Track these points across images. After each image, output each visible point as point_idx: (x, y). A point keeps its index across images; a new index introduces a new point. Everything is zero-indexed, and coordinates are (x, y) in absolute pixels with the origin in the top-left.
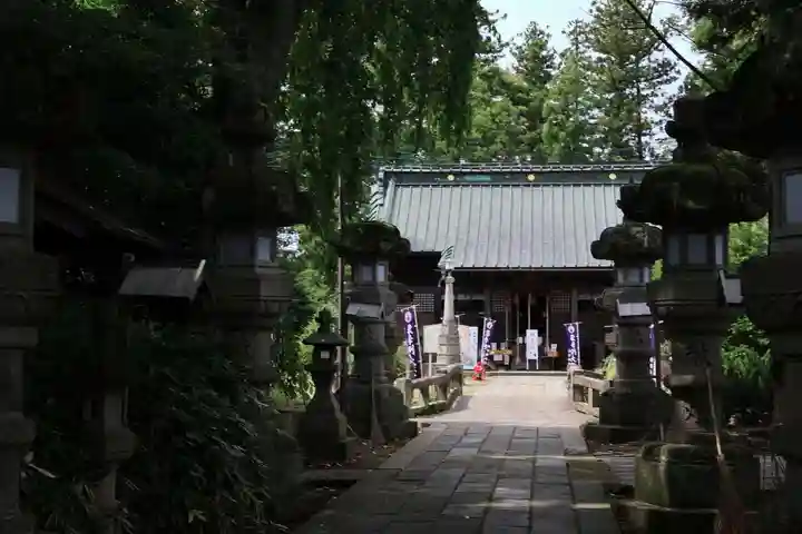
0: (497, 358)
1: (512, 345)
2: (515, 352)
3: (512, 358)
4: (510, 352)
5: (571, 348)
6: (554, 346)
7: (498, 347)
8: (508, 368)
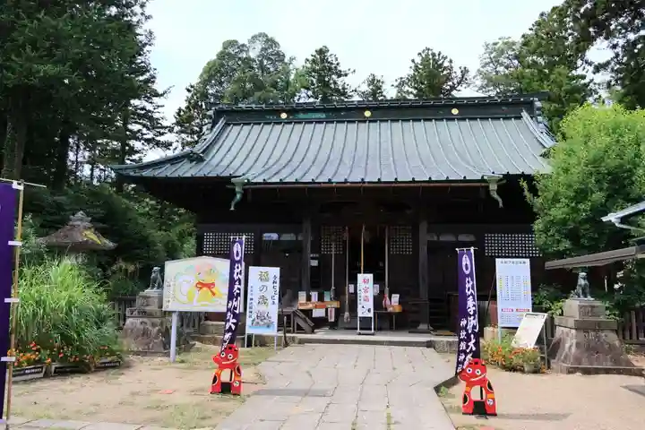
0: (318, 313)
1: (338, 295)
2: (342, 304)
3: (339, 312)
4: (336, 304)
5: (467, 315)
6: (396, 298)
7: (321, 298)
8: (334, 326)
